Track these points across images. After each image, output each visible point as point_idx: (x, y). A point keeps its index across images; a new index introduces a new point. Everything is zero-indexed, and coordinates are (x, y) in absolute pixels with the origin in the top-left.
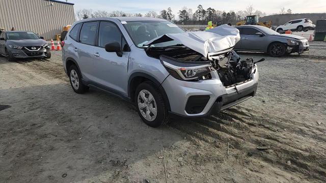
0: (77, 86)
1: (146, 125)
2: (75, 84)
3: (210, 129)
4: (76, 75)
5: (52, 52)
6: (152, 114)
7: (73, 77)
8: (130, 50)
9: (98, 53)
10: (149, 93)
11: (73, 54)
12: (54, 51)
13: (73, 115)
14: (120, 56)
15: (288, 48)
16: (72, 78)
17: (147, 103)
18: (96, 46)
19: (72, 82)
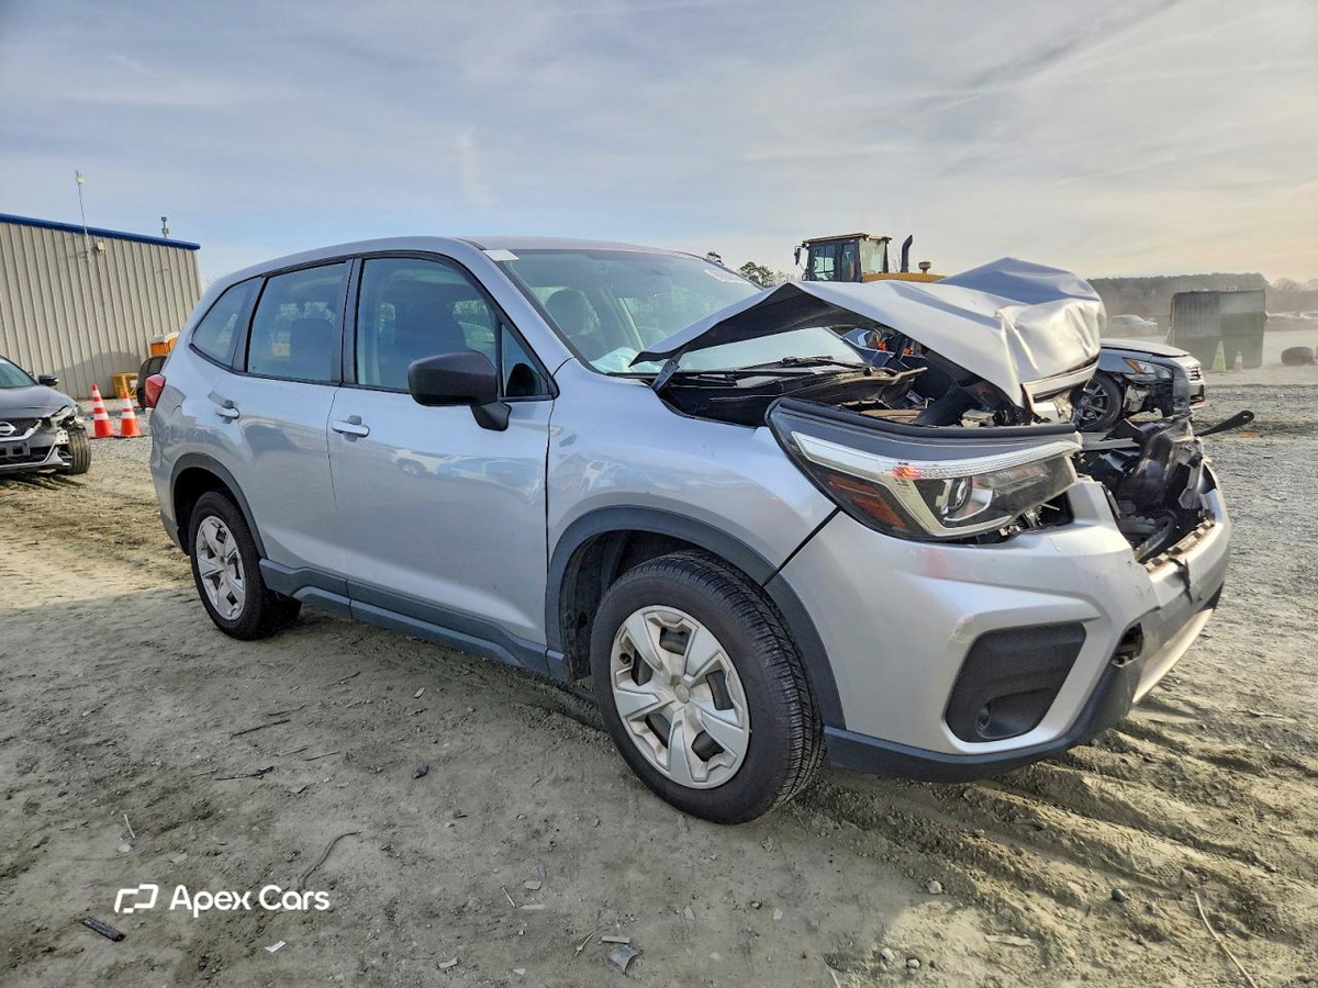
0: (232, 600)
1: (666, 811)
2: (224, 591)
3: (1048, 813)
4: (231, 543)
5: (97, 448)
6: (708, 749)
7: (211, 555)
8: (554, 393)
9: (357, 421)
10: (689, 622)
11: (213, 438)
12: (104, 442)
13: (216, 774)
14: (494, 424)
15: (1130, 393)
16: (202, 558)
17: (674, 682)
18: (342, 384)
19: (208, 583)
